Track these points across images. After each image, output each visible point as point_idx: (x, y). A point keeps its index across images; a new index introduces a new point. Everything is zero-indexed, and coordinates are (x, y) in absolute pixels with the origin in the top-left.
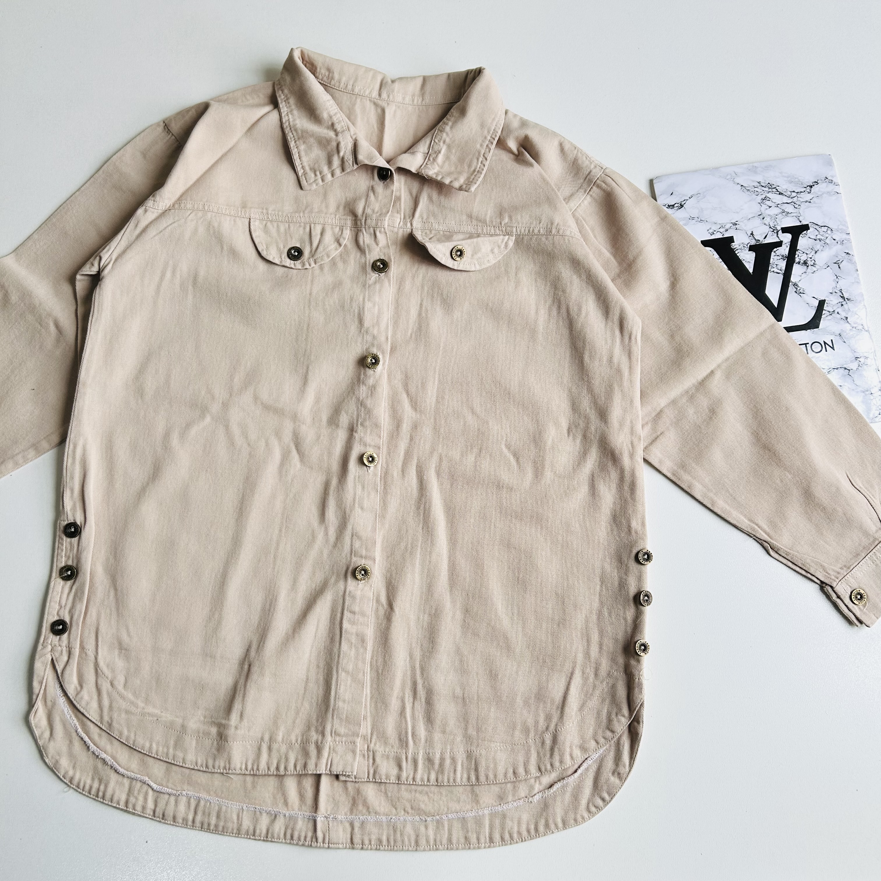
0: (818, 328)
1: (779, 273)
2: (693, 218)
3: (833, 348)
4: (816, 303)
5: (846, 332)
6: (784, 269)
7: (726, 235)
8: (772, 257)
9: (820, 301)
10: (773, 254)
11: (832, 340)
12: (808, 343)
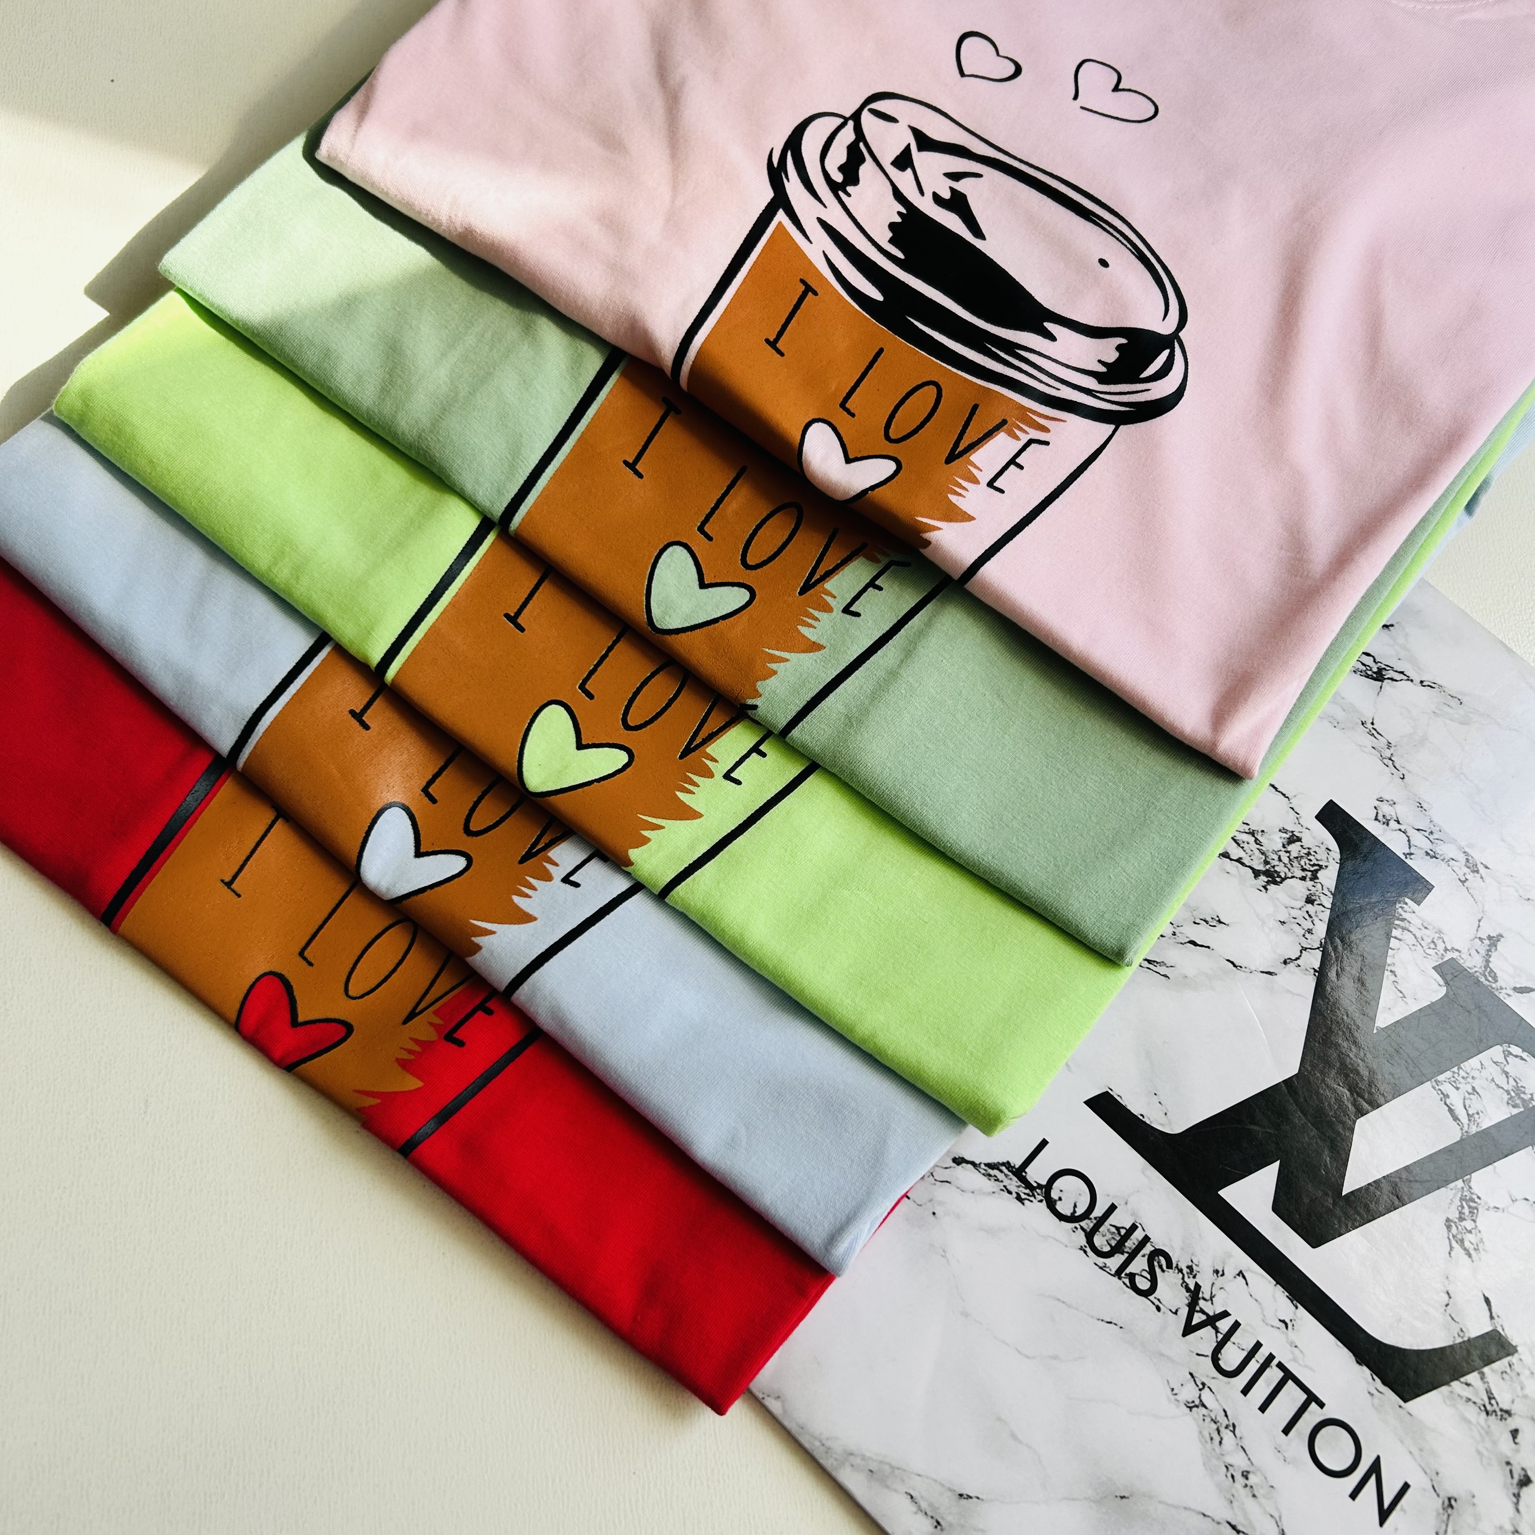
0: (1405, 1401)
1: (1456, 1119)
2: (1374, 733)
3: (1384, 1515)
4: (1478, 1326)
5: (1477, 1518)
6: (1486, 1124)
7: (1418, 864)
8: (1484, 1056)
9: (1495, 1331)
10: (1496, 1052)
11: (1406, 1487)
12: (1321, 1405)
